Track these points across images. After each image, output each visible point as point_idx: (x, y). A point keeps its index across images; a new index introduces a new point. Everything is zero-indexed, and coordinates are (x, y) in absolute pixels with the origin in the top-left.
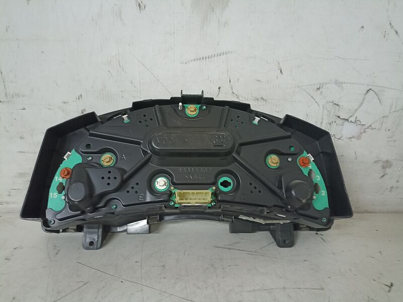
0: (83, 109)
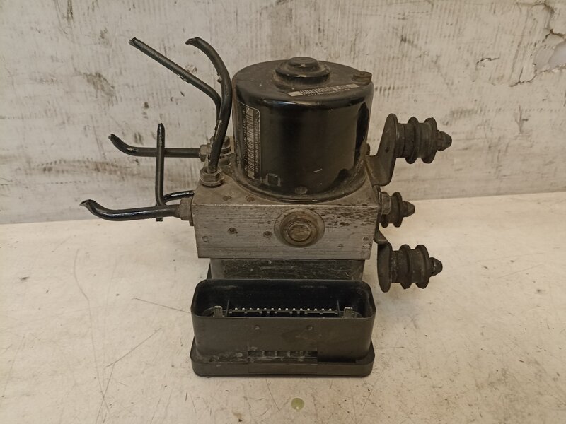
0: (103, 29)
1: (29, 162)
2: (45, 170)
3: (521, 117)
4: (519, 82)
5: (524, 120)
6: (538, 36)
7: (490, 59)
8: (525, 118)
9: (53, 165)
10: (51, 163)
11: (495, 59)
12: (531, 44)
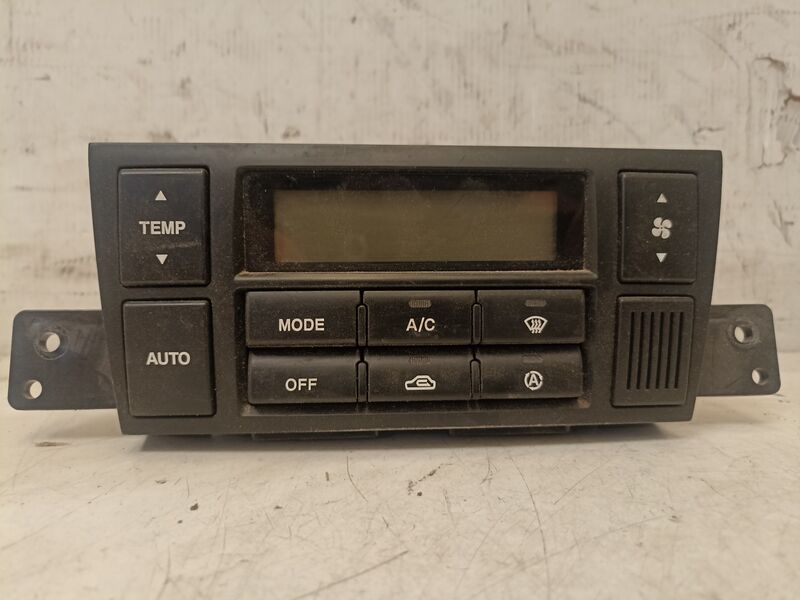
0: (185, 78)
1: (44, 258)
2: (63, 270)
3: (781, 219)
4: (764, 165)
5: (787, 223)
6: (774, 101)
7: (711, 130)
8: (789, 219)
9: (77, 264)
10: (75, 261)
11: (718, 129)
12: (766, 111)
